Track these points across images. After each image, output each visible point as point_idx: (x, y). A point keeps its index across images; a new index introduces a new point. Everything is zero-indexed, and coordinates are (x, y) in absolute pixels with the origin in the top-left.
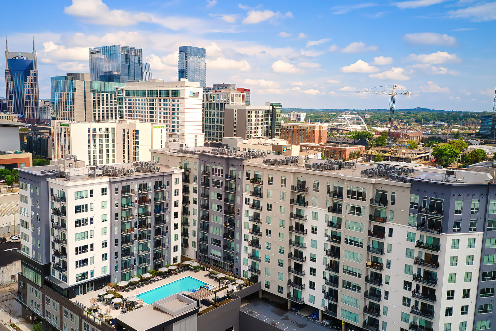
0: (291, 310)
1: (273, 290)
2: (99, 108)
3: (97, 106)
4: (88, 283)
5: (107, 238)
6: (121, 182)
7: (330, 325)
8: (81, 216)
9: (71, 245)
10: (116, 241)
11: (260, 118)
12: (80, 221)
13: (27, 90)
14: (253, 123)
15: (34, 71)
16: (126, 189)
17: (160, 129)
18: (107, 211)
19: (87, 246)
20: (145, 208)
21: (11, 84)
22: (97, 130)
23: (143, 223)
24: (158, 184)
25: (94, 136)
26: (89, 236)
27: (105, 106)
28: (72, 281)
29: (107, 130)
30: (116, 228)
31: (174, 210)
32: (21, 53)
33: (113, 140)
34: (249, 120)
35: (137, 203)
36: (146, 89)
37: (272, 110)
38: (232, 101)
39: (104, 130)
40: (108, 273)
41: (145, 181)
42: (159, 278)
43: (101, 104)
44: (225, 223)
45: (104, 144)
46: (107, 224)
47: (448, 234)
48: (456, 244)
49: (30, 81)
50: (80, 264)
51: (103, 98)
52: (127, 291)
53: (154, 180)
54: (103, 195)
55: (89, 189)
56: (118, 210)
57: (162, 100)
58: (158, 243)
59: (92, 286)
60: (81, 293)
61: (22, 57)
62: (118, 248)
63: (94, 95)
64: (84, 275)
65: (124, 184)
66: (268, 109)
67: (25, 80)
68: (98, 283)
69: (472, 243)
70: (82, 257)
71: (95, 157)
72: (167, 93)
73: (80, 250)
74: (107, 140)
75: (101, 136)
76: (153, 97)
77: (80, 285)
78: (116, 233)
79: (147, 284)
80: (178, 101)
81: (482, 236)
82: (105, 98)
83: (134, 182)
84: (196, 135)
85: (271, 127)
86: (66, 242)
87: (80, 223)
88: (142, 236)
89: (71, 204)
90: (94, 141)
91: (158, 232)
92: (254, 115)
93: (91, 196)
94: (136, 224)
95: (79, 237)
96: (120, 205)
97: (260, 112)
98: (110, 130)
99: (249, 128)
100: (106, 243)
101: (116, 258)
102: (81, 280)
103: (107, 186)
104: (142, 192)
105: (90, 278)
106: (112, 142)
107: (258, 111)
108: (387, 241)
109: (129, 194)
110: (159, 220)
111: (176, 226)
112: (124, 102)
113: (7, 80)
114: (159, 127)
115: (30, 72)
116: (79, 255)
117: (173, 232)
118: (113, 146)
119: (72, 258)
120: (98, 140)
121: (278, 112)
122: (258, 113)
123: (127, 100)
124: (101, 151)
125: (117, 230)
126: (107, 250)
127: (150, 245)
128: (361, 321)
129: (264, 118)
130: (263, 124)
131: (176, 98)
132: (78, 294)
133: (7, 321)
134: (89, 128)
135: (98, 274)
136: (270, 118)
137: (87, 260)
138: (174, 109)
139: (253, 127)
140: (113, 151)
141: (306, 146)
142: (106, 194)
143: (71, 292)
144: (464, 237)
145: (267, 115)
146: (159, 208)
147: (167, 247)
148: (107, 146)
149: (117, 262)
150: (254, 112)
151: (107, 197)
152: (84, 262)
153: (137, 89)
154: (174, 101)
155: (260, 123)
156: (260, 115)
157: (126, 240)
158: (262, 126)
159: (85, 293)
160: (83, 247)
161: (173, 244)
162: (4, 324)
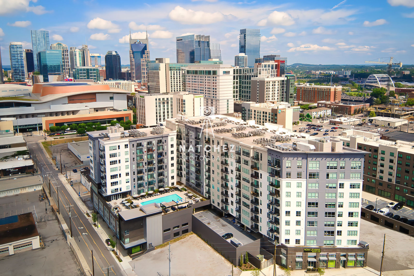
0: (224, 217)
1: (216, 205)
2: (174, 80)
3: (173, 79)
4: (118, 194)
5: (129, 171)
6: (136, 141)
7: (240, 226)
8: (113, 159)
9: (109, 174)
10: (134, 173)
11: (276, 87)
12: (113, 162)
13: (143, 64)
14: (271, 90)
15: (147, 51)
16: (140, 145)
17: (199, 98)
18: (128, 156)
19: (117, 175)
20: (152, 155)
21: (133, 60)
22: (161, 100)
23: (150, 163)
24: (160, 141)
25: (160, 103)
26: (118, 170)
27: (178, 79)
28: (109, 193)
29: (167, 99)
30: (134, 166)
31: (170, 156)
32: (139, 39)
33: (172, 105)
34: (267, 88)
35: (146, 152)
36: (198, 70)
37: (287, 80)
38: (260, 74)
39: (166, 99)
40: (130, 189)
41: (151, 140)
42: (159, 194)
43: (176, 78)
44: (196, 165)
45: (166, 107)
46: (129, 163)
47: (282, 179)
48: (289, 185)
49: (144, 58)
50: (113, 184)
51: (177, 74)
52: (138, 200)
53: (157, 140)
54: (125, 148)
55: (117, 145)
56: (135, 156)
57: (207, 77)
58: (160, 174)
59: (120, 196)
60: (115, 199)
61: (140, 42)
62: (135, 177)
63: (171, 72)
64: (117, 190)
65: (138, 142)
66: (283, 79)
67: (142, 57)
68: (124, 195)
69: (299, 186)
70: (114, 180)
71: (160, 116)
72: (209, 72)
73: (113, 177)
74: (168, 106)
75: (164, 103)
76: (202, 75)
77: (114, 195)
78: (134, 168)
79: (150, 197)
80: (216, 78)
81: (305, 182)
82: (178, 74)
83: (144, 141)
84: (228, 101)
85: (286, 92)
86: (106, 172)
87: (112, 163)
88: (150, 170)
89: (108, 153)
90: (160, 106)
91: (160, 168)
92: (271, 84)
93: (119, 149)
94: (146, 163)
95: (112, 170)
96: (135, 153)
97: (277, 82)
98: (169, 99)
99: (267, 94)
100: (128, 174)
101: (134, 181)
102: (114, 192)
103: (127, 143)
104: (149, 146)
105: (119, 192)
106: (171, 106)
107: (275, 82)
108: (260, 180)
109: (140, 147)
110: (160, 161)
111: (172, 165)
112: (186, 77)
113: (130, 57)
114: (199, 97)
115: (144, 52)
116: (113, 179)
117: (170, 168)
118: (172, 109)
119: (109, 181)
120: (162, 105)
121: (292, 81)
122: (275, 83)
123: (188, 76)
124: (164, 113)
125: (134, 167)
126: (129, 177)
127: (155, 175)
128: (250, 225)
129: (279, 86)
130: (279, 90)
131: (215, 76)
132: (113, 200)
133: (85, 212)
134: (156, 98)
135: (124, 190)
136: (285, 86)
137: (117, 182)
138: (213, 83)
139: (271, 93)
140: (172, 112)
141: (322, 104)
142: (127, 147)
143: (109, 198)
144: (294, 182)
145: (283, 84)
146: (160, 155)
147: (166, 177)
148: (168, 109)
149: (135, 184)
150: (271, 82)
151: (128, 149)
152: (116, 183)
153: (193, 70)
154: (213, 78)
155: (276, 90)
156: (277, 84)
157: (140, 172)
158: (278, 92)
159: (117, 199)
160: (115, 175)
161: (170, 175)
162: (83, 213)
